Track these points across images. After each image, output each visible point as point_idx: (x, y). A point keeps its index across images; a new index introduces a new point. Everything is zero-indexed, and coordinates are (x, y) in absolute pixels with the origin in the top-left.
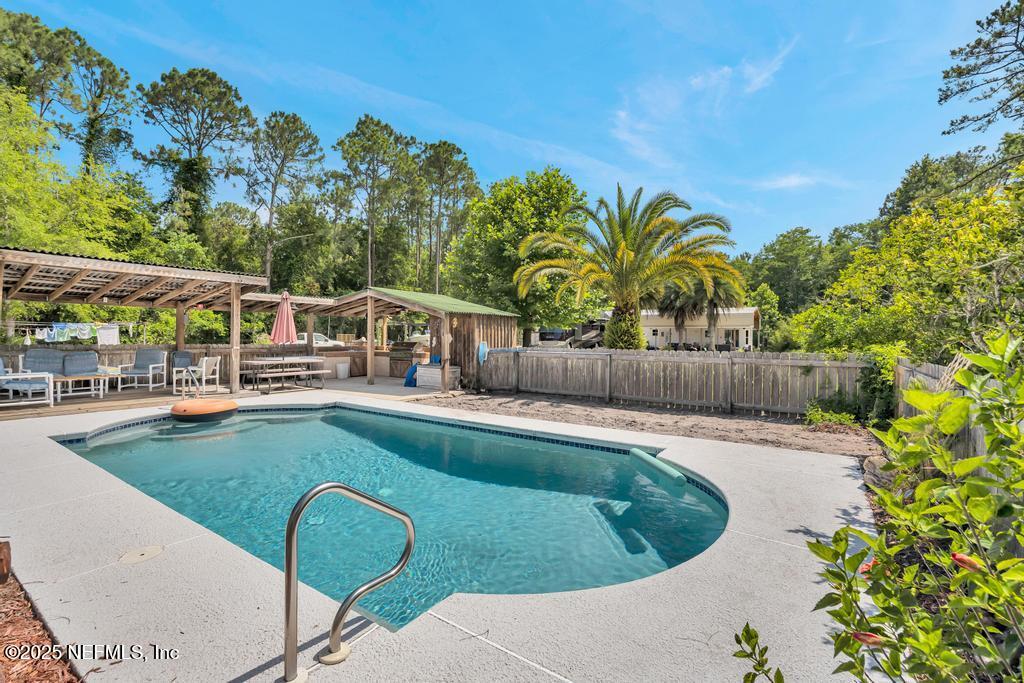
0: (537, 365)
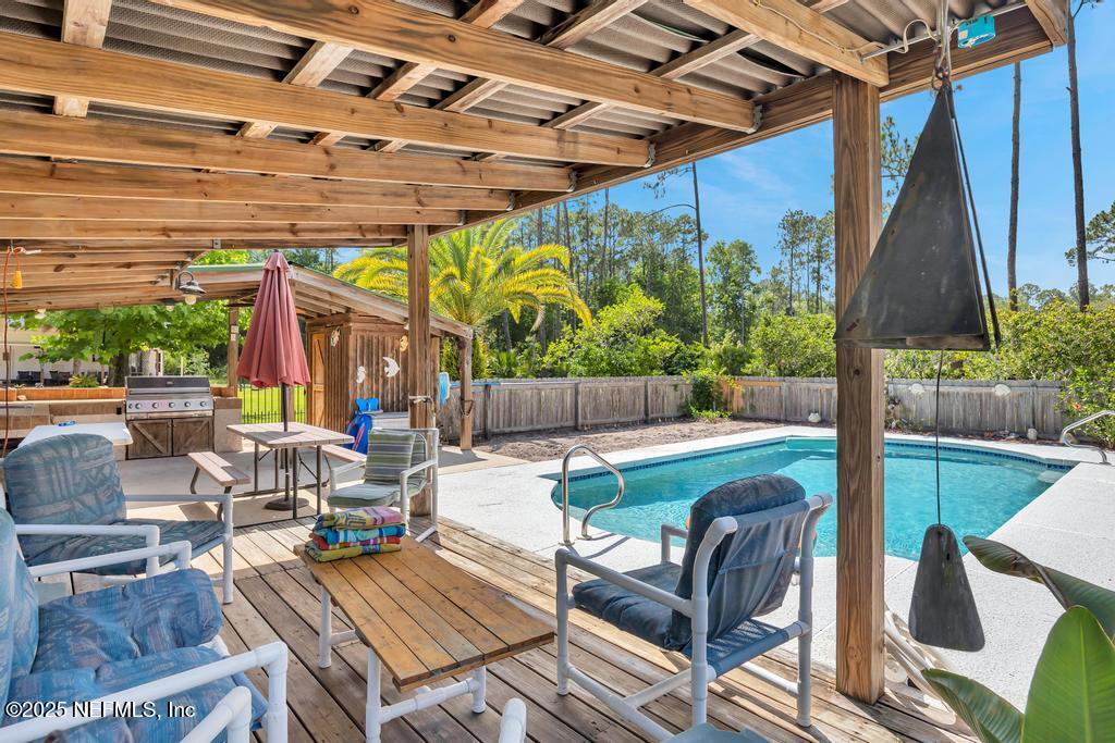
0: (510, 400)
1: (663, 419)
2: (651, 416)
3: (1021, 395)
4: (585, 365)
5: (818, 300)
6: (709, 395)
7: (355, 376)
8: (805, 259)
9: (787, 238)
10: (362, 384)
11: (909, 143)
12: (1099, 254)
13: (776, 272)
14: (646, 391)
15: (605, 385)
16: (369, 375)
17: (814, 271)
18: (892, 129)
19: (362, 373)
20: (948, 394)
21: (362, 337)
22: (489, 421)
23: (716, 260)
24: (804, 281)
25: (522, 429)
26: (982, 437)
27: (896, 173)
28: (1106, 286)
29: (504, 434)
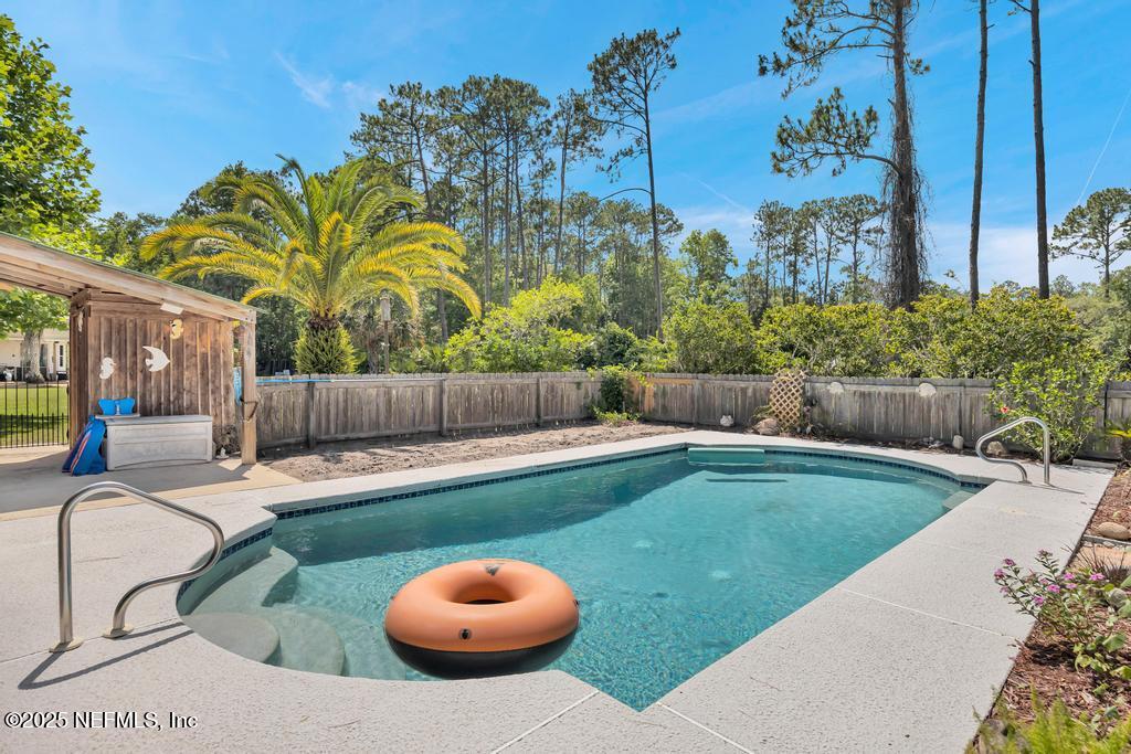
1: (561, 422)
2: (544, 418)
3: (948, 396)
4: (488, 359)
5: (795, 293)
6: (620, 394)
7: (97, 370)
8: (781, 251)
9: (763, 229)
10: (109, 381)
11: (857, 117)
12: (1074, 249)
13: (752, 265)
14: (538, 389)
15: (482, 382)
16: (121, 369)
17: (791, 265)
18: (839, 102)
19: (108, 367)
20: (870, 394)
21: (110, 321)
22: (312, 425)
23: (691, 252)
24: (780, 274)
25: (363, 435)
26: (904, 445)
27: (842, 150)
28: (1084, 284)
29: (337, 441)
